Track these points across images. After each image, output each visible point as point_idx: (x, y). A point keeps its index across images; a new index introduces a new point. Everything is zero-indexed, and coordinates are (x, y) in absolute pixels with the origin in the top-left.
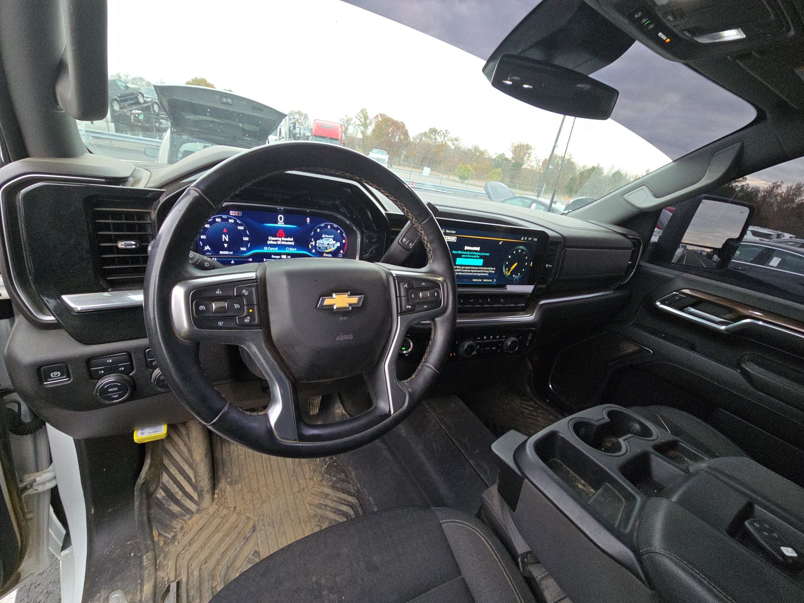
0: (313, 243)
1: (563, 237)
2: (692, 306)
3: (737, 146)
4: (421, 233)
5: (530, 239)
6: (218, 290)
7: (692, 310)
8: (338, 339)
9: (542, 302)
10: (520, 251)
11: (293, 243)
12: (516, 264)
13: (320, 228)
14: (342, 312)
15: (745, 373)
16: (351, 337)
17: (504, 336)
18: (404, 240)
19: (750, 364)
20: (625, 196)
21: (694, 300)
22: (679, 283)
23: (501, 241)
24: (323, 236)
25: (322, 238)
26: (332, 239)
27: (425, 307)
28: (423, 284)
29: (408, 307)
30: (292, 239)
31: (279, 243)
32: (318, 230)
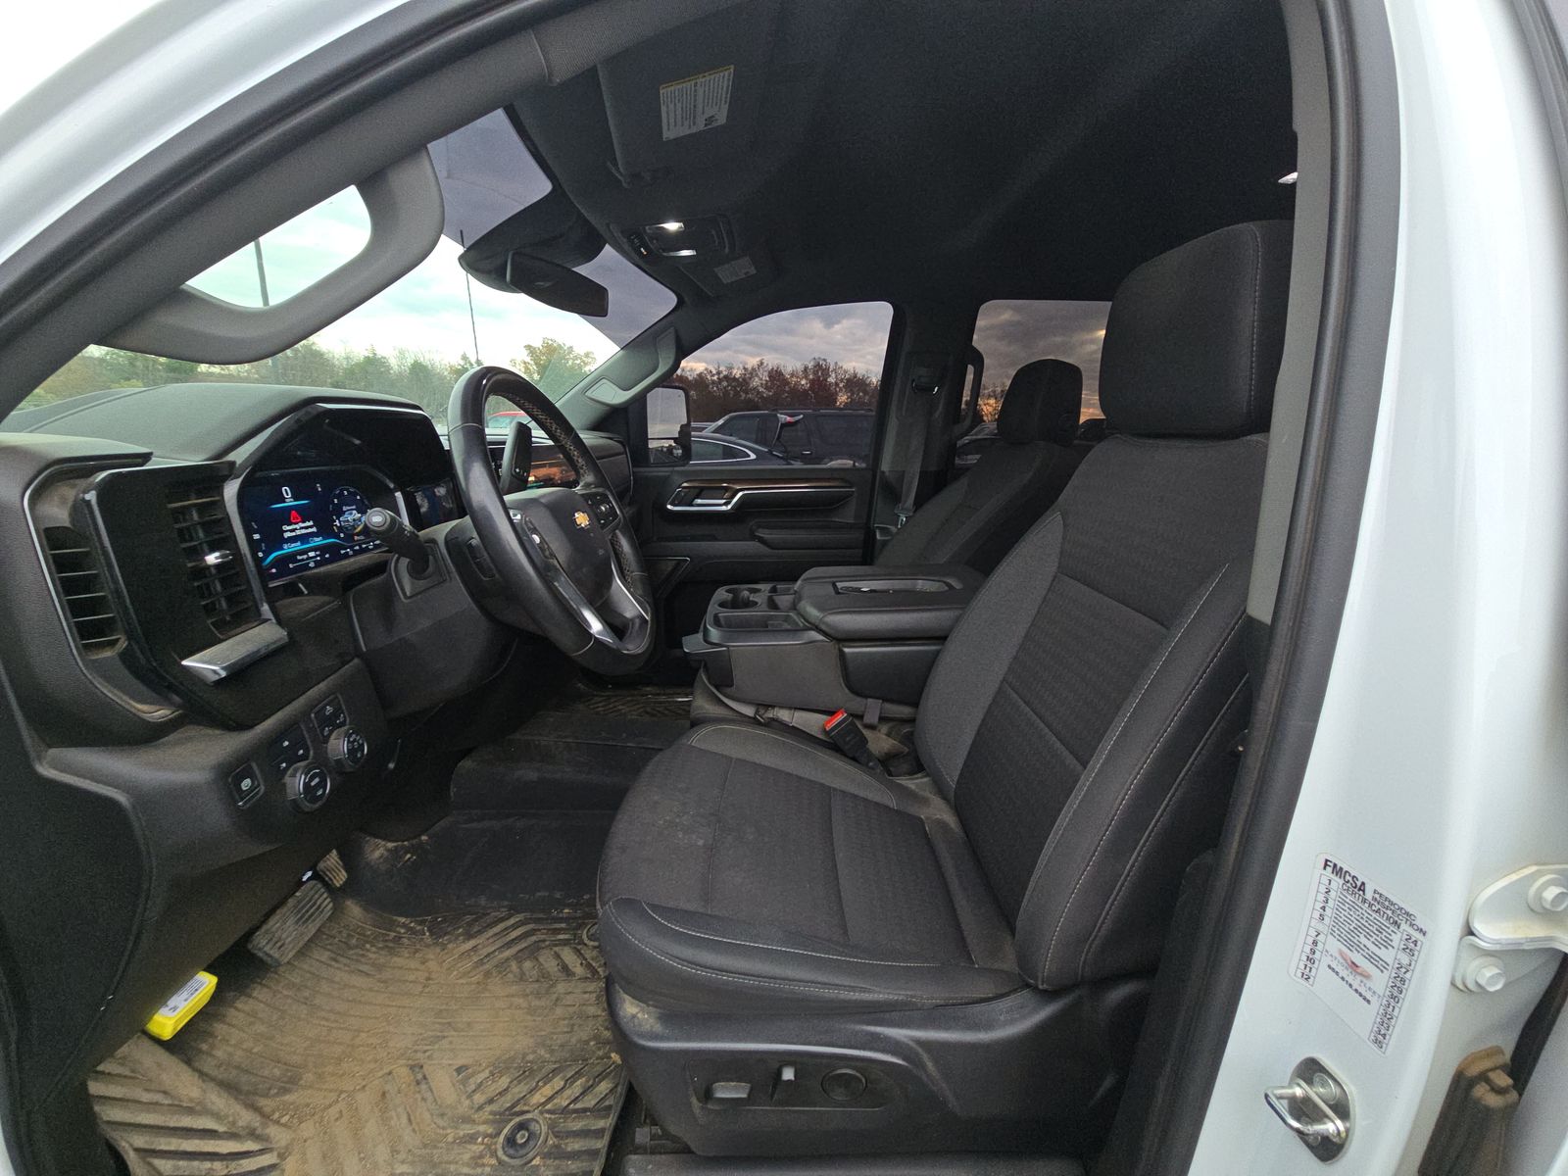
0: (337, 523)
2: (698, 497)
3: (672, 330)
7: (699, 501)
11: (315, 530)
13: (336, 497)
15: (762, 541)
16: (603, 550)
19: (760, 530)
20: (588, 394)
21: (697, 491)
22: (676, 478)
24: (345, 509)
25: (344, 512)
26: (354, 512)
27: (610, 519)
28: (598, 497)
29: (601, 521)
30: (311, 523)
31: (298, 532)
32: (336, 501)
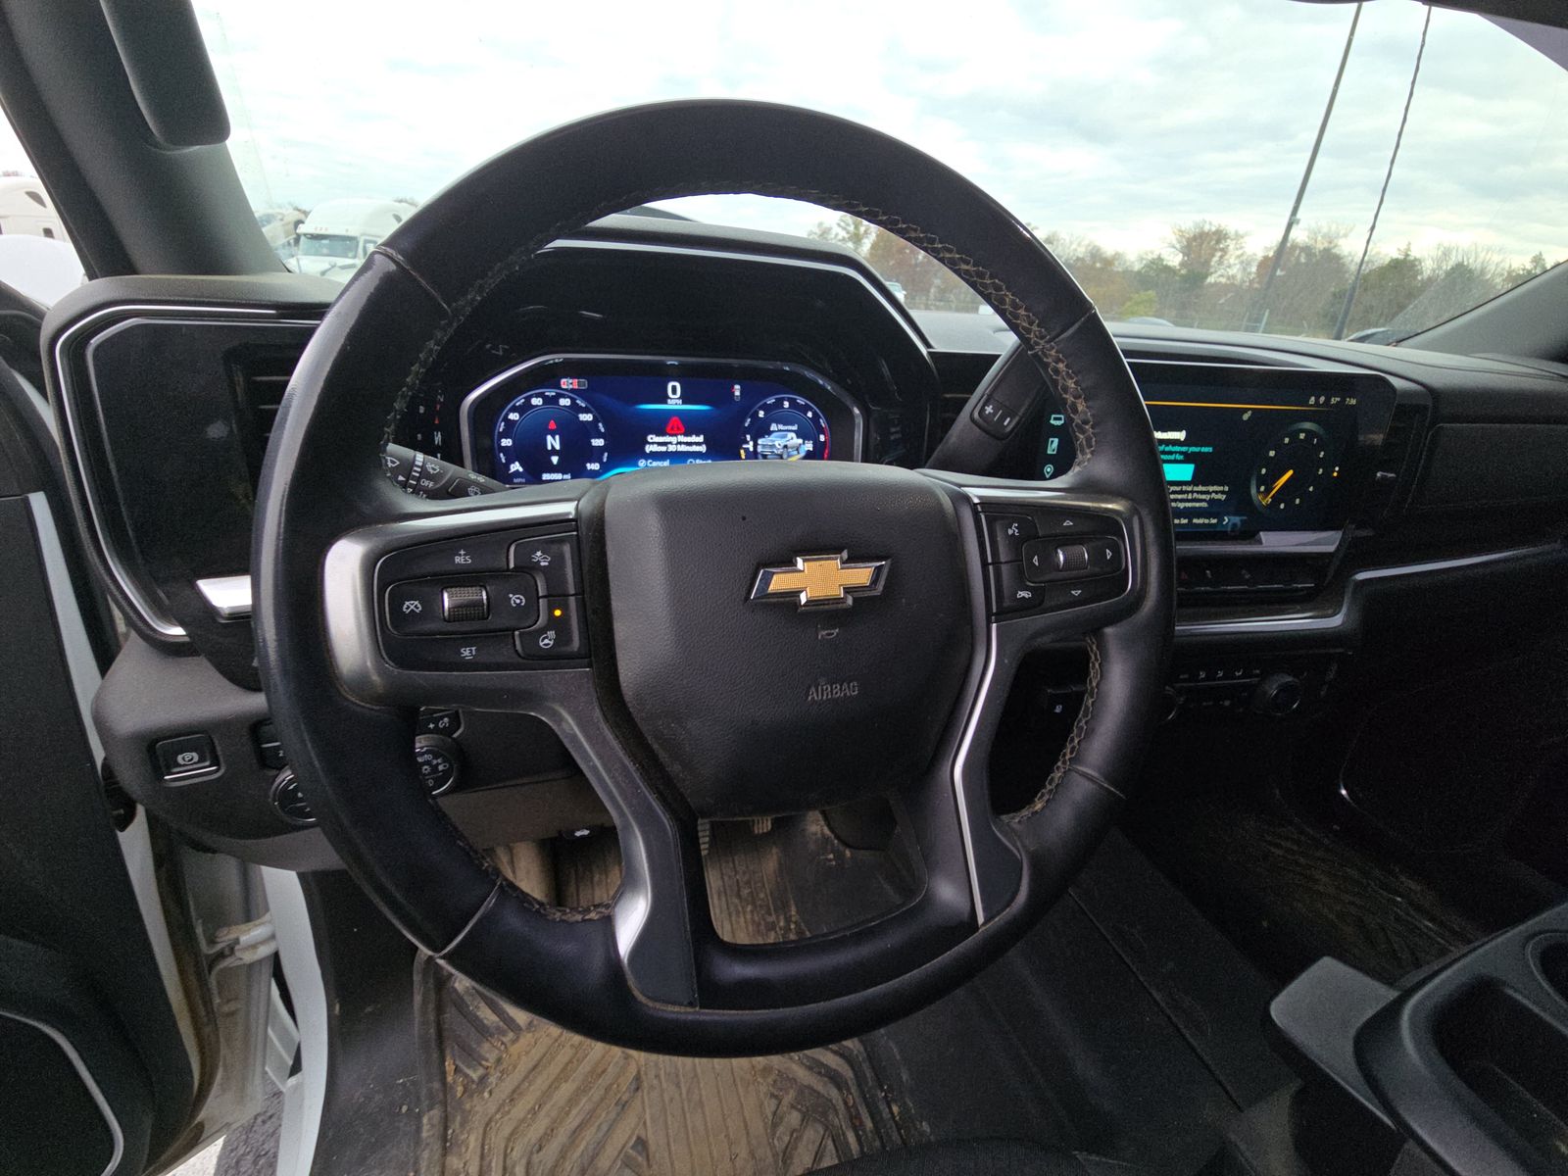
0: (750, 446)
1: (1431, 391)
4: (1057, 371)
5: (1334, 401)
6: (462, 552)
8: (814, 695)
9: (1362, 576)
10: (1302, 436)
11: (703, 449)
12: (1290, 473)
13: (765, 407)
14: (825, 612)
16: (852, 690)
17: (1258, 672)
18: (989, 409)
23: (1247, 410)
24: (773, 427)
25: (770, 433)
26: (794, 435)
27: (1076, 593)
28: (1068, 523)
29: (1022, 594)
30: (701, 439)
31: (672, 448)
32: (761, 414)
